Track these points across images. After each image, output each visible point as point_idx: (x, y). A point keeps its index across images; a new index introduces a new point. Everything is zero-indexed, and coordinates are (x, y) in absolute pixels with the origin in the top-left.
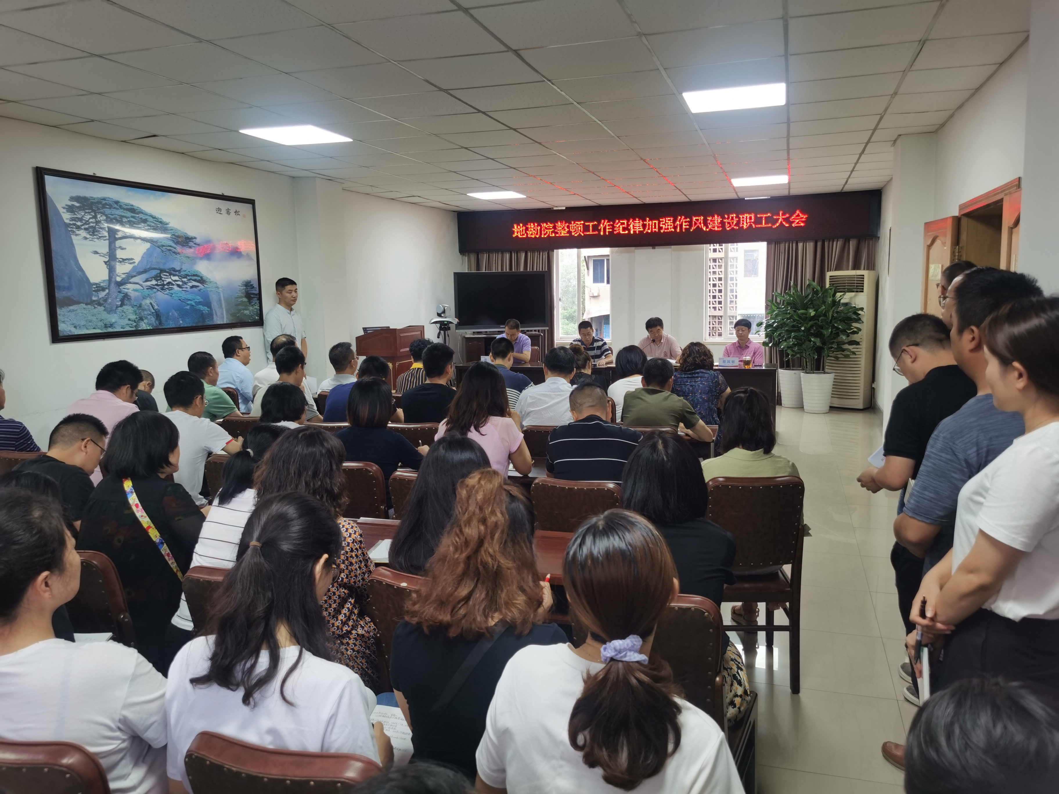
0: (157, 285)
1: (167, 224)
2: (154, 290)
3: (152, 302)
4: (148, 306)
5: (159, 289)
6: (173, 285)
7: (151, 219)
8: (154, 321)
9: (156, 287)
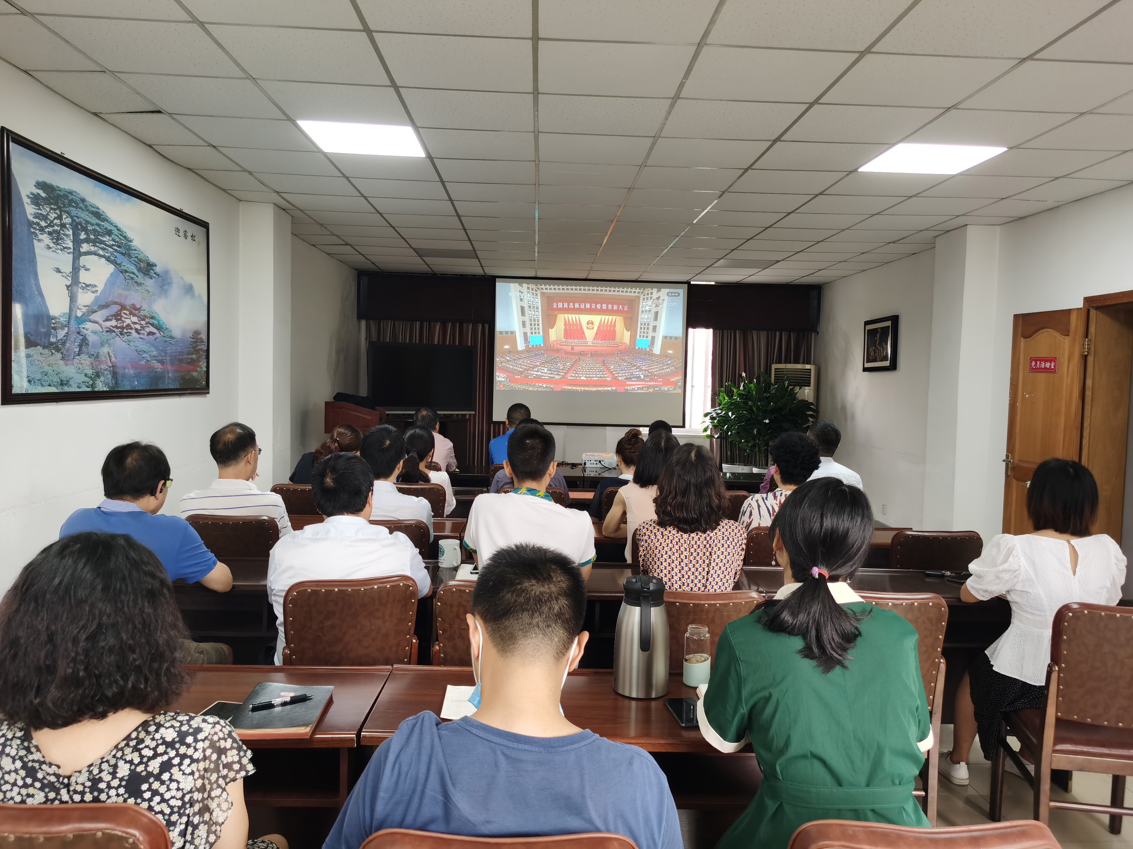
0: (116, 327)
1: (131, 241)
2: (113, 333)
3: (110, 351)
4: (105, 357)
5: (118, 333)
6: (131, 329)
7: (116, 232)
8: (110, 379)
9: (115, 329)
